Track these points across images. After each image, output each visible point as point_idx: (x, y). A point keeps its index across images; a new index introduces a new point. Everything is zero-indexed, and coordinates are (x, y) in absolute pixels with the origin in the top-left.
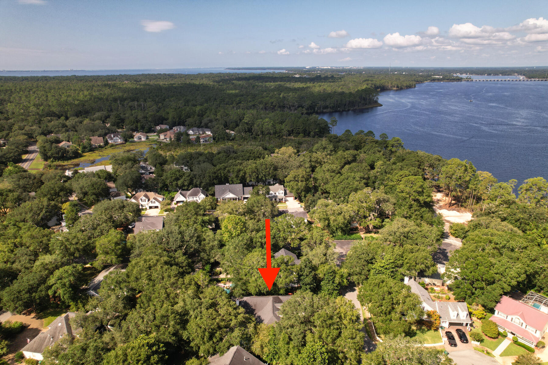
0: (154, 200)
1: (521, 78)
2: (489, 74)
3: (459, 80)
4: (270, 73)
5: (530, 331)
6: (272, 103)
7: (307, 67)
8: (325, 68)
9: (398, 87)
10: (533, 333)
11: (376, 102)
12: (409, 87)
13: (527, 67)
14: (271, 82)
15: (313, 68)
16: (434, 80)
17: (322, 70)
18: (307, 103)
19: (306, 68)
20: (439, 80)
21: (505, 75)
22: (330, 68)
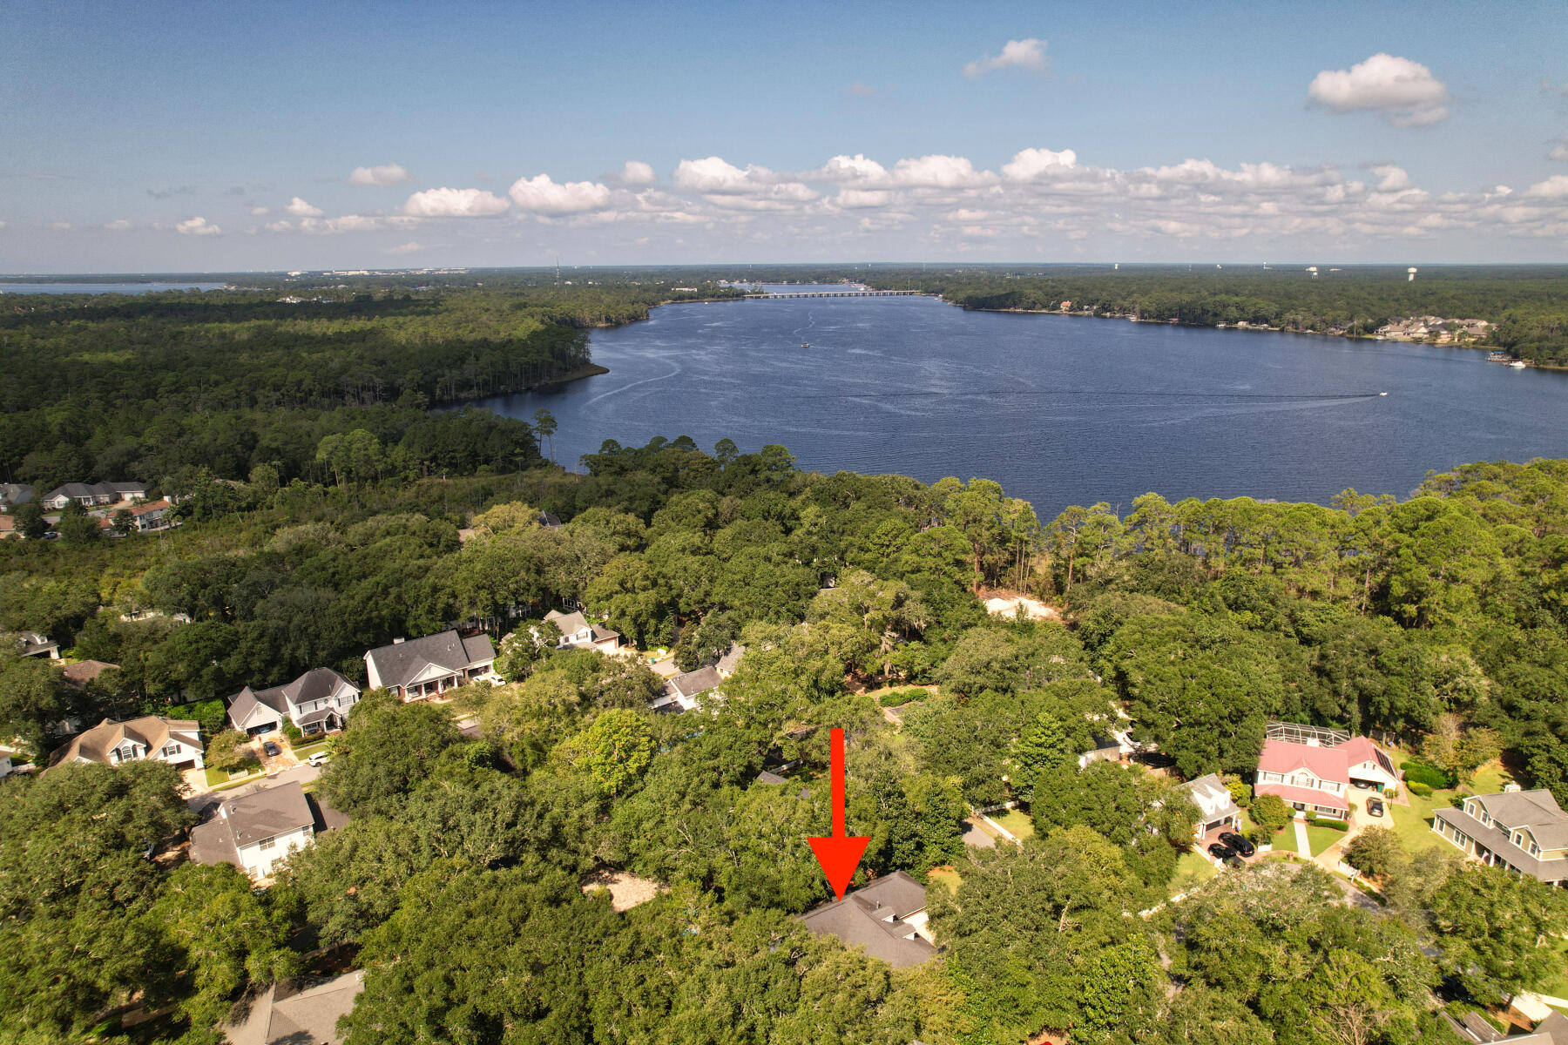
0: (175, 743)
1: (862, 288)
2: (792, 281)
3: (737, 296)
4: (181, 291)
5: (1328, 791)
6: (300, 383)
7: (294, 274)
8: (350, 273)
9: (608, 319)
10: (1334, 793)
11: (586, 362)
12: (635, 318)
13: (858, 265)
14: (221, 321)
15: (312, 274)
16: (681, 298)
17: (349, 281)
18: (409, 377)
19: (290, 277)
20: (691, 297)
21: (825, 282)
22: (366, 273)
